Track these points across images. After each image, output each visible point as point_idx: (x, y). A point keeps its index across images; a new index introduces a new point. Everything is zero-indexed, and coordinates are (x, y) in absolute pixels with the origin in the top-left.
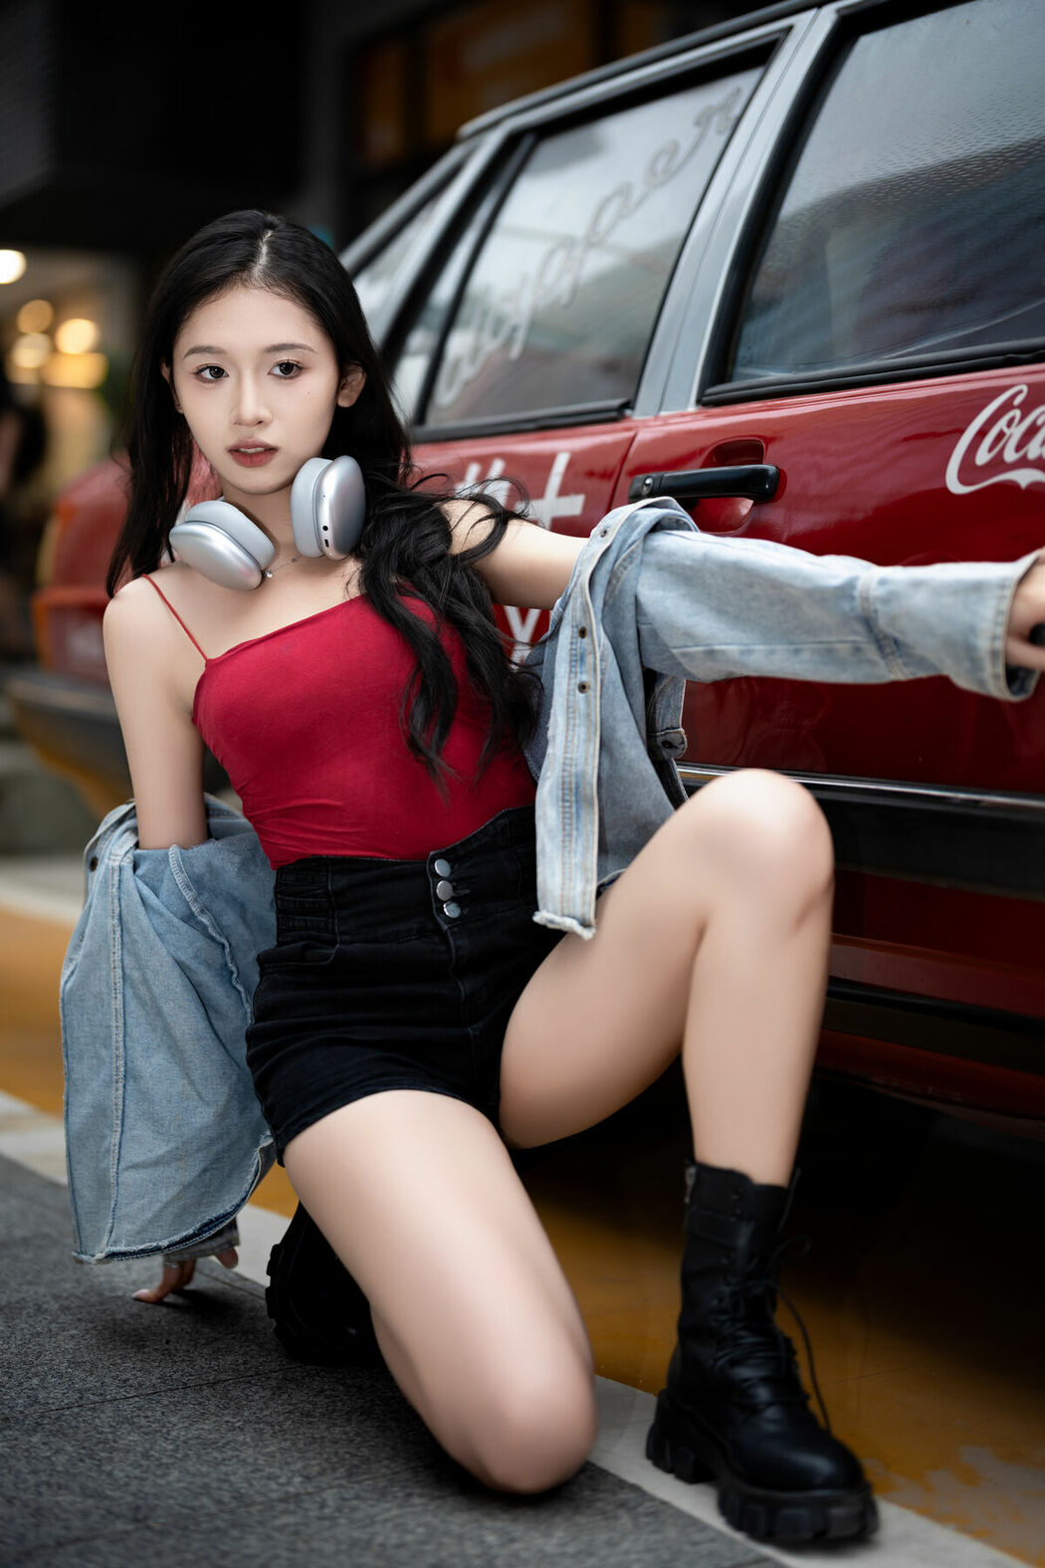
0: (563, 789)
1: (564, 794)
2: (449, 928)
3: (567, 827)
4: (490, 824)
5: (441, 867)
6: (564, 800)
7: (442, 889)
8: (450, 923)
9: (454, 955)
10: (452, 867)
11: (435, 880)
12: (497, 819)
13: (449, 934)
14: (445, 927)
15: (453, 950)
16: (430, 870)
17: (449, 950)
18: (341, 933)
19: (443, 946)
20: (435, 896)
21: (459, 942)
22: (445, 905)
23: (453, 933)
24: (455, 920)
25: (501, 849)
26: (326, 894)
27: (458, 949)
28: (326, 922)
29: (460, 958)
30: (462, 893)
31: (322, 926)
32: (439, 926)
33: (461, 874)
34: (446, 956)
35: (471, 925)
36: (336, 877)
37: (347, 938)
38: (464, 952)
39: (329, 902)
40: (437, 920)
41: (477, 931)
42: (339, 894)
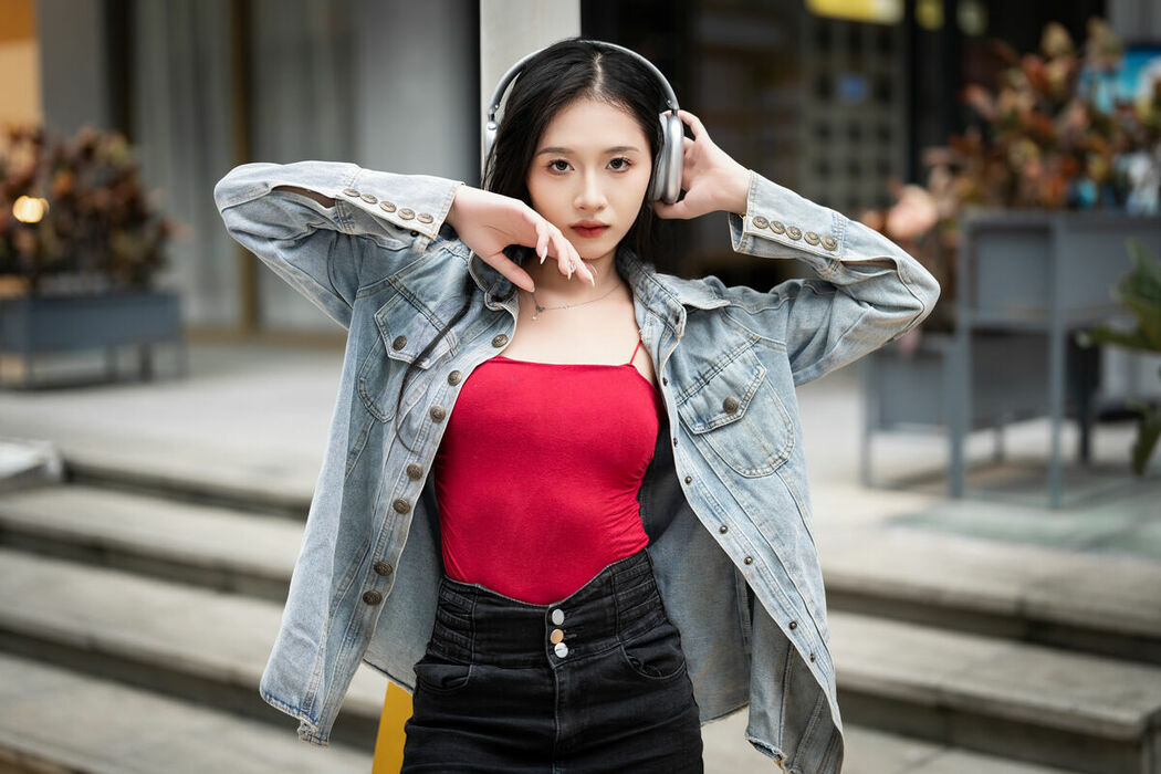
2: (557, 667)
4: (597, 579)
5: (558, 617)
7: (556, 637)
8: (556, 663)
9: (557, 689)
10: (565, 615)
11: (551, 628)
12: (601, 575)
13: (555, 672)
14: (554, 666)
15: (557, 686)
16: (548, 619)
17: (553, 685)
18: (475, 652)
19: (548, 681)
20: (549, 641)
21: (563, 679)
22: (556, 648)
23: (559, 671)
24: (563, 659)
25: (606, 595)
26: (470, 619)
27: (561, 684)
28: (467, 641)
29: (561, 692)
30: (571, 636)
31: (464, 642)
32: (547, 665)
33: (572, 620)
34: (549, 689)
35: (575, 663)
36: (478, 606)
37: (479, 656)
38: (565, 686)
39: (471, 624)
40: (547, 660)
41: (580, 668)
42: (478, 621)
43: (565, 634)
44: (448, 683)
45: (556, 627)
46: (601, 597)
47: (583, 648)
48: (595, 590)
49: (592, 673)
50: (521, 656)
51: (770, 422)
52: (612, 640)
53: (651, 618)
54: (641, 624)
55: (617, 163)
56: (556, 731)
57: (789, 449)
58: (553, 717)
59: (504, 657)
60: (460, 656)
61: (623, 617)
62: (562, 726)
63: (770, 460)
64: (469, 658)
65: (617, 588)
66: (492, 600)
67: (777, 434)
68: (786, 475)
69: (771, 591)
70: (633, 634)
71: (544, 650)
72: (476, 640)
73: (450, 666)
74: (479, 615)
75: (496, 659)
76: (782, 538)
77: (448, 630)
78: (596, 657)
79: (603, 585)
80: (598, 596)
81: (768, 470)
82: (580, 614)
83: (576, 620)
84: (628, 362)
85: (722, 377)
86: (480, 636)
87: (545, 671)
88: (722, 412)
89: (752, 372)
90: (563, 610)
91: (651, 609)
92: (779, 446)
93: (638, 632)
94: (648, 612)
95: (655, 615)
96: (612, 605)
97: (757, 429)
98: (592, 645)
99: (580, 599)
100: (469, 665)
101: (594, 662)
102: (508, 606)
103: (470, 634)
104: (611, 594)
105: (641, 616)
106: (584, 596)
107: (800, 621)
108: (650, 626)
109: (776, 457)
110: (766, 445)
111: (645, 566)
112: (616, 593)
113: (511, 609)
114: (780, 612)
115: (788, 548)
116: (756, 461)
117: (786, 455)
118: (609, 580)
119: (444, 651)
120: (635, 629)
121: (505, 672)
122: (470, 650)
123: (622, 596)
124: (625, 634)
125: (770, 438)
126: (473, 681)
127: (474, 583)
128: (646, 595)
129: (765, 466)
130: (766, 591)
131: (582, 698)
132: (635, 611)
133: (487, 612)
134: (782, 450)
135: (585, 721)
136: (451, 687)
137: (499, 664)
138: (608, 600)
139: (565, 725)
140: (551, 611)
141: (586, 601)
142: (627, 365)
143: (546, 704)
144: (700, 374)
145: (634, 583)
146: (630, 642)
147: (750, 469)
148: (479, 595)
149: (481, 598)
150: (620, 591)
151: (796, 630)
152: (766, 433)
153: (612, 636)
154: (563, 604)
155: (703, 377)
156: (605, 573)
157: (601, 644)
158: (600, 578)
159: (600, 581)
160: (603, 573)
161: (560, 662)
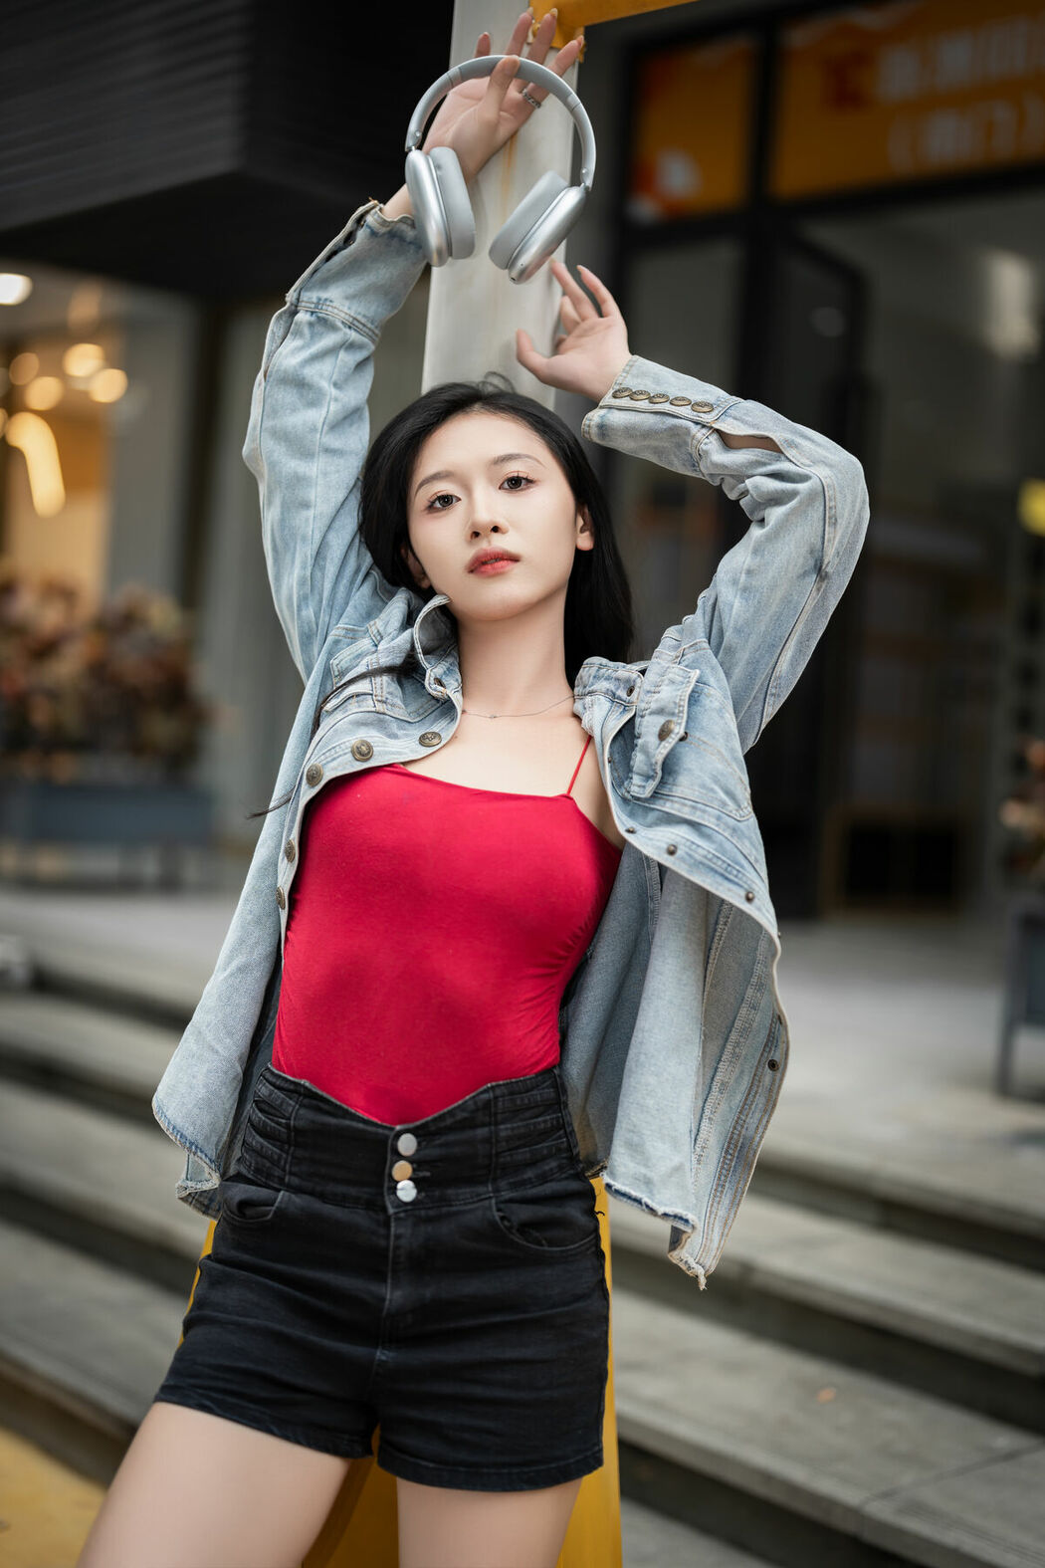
0: (729, 1143)
1: (728, 1147)
2: (396, 1213)
3: (723, 1178)
4: (470, 1099)
5: (407, 1144)
6: (727, 1152)
7: (402, 1170)
8: (397, 1207)
9: (392, 1243)
10: (419, 1144)
11: (395, 1158)
12: (478, 1095)
13: (392, 1220)
14: (391, 1211)
15: (392, 1238)
16: (392, 1145)
17: (387, 1237)
18: (291, 1173)
19: (382, 1231)
20: (390, 1175)
21: (401, 1231)
22: (400, 1186)
23: (398, 1219)
24: (406, 1204)
25: (483, 1125)
26: (288, 1126)
27: (398, 1237)
28: (280, 1157)
29: (397, 1248)
30: (421, 1174)
31: (276, 1157)
32: (384, 1209)
33: (427, 1152)
34: (382, 1243)
35: (423, 1213)
36: (302, 1111)
37: (295, 1181)
38: (403, 1242)
39: (289, 1136)
40: (384, 1202)
41: (429, 1220)
42: (298, 1131)
43: (414, 1170)
44: (249, 1212)
45: (401, 1157)
46: (475, 1127)
47: (437, 1193)
48: (465, 1115)
49: (445, 1229)
50: (353, 1191)
52: (481, 1189)
53: (547, 1168)
54: (529, 1174)
56: (384, 1300)
58: (385, 1281)
59: (331, 1188)
60: (269, 1176)
61: (502, 1160)
62: (393, 1295)
64: (281, 1180)
65: (500, 1117)
66: (321, 1105)
70: (514, 1186)
71: (382, 1186)
72: (293, 1157)
73: (254, 1188)
74: (301, 1124)
75: (318, 1189)
77: (258, 1137)
78: (454, 1209)
79: (477, 1110)
80: (469, 1124)
82: (441, 1146)
83: (432, 1152)
84: (564, 791)
86: (300, 1153)
87: (381, 1217)
90: (416, 1136)
91: (550, 1156)
93: (523, 1183)
94: (544, 1159)
95: (553, 1164)
96: (487, 1140)
98: (450, 1192)
99: (442, 1124)
100: (279, 1191)
101: (449, 1215)
102: (344, 1117)
103: (286, 1147)
104: (490, 1124)
105: (533, 1163)
106: (449, 1121)
108: (544, 1179)
111: (549, 1093)
112: (497, 1124)
113: (347, 1122)
118: (487, 1104)
119: (250, 1167)
120: (519, 1178)
121: (328, 1209)
122: (284, 1170)
123: (505, 1130)
124: (503, 1184)
126: (281, 1214)
127: (301, 1078)
128: (545, 1134)
131: (424, 1262)
132: (523, 1154)
133: (313, 1122)
135: (428, 1293)
136: (251, 1218)
137: (322, 1197)
138: (482, 1132)
139: (398, 1294)
140: (399, 1135)
141: (450, 1129)
142: (563, 796)
143: (374, 1262)
145: (528, 1114)
146: (507, 1195)
148: (305, 1096)
149: (306, 1101)
150: (503, 1123)
153: (484, 1183)
154: (418, 1128)
156: (484, 1092)
157: (465, 1191)
158: (477, 1098)
159: (475, 1103)
160: (482, 1093)
161: (401, 1207)
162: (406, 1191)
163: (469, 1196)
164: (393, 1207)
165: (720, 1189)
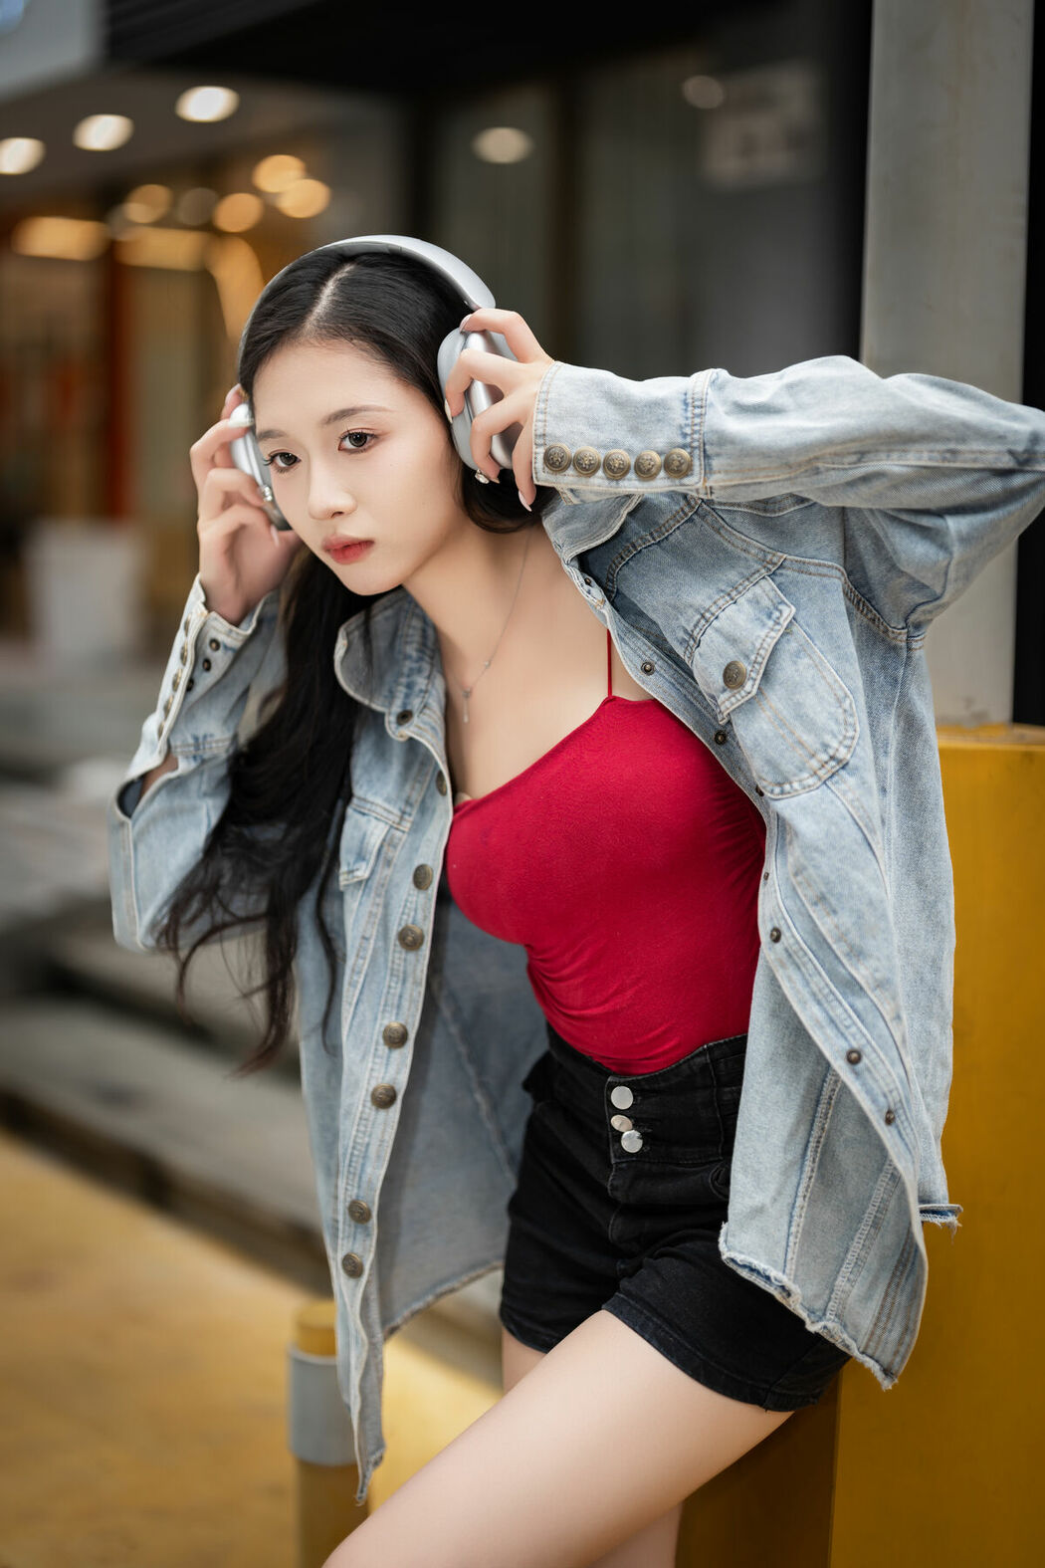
2: (618, 1164)
7: (622, 1123)
8: (619, 1157)
10: (635, 1098)
11: (611, 1110)
14: (616, 1159)
20: (610, 1125)
21: (621, 1182)
24: (630, 1154)
25: (702, 1088)
30: (643, 1128)
33: (646, 1107)
35: (650, 1165)
38: (621, 1193)
40: (606, 1149)
41: (654, 1174)
46: (694, 1089)
47: (665, 1150)
51: (809, 700)
52: (709, 1150)
55: (360, 439)
57: (847, 742)
63: (814, 764)
65: (718, 1083)
67: (822, 719)
68: (843, 787)
69: (814, 995)
76: (833, 901)
78: (682, 1166)
79: (694, 1073)
80: (686, 1088)
81: (811, 781)
82: (660, 1102)
83: (651, 1107)
85: (717, 630)
88: (724, 690)
89: (769, 616)
92: (828, 738)
96: (709, 1104)
97: (786, 713)
98: (678, 1151)
101: (678, 1171)
104: (709, 1088)
107: (867, 1050)
109: (825, 757)
110: (805, 738)
112: (716, 1089)
114: (830, 1031)
115: (845, 919)
116: (787, 767)
117: (842, 753)
118: (704, 1069)
123: (729, 1093)
125: (811, 726)
129: (805, 775)
130: (805, 993)
134: (834, 744)
138: (702, 1095)
140: (611, 1087)
144: (686, 631)
147: (780, 784)
150: (726, 1086)
151: (860, 1066)
152: (801, 717)
153: (711, 1145)
155: (691, 636)
158: (691, 1062)
159: (690, 1068)
160: (697, 1055)
161: (624, 1157)
162: (631, 1141)
163: (697, 1156)
164: (615, 1156)
165: (901, 1268)
